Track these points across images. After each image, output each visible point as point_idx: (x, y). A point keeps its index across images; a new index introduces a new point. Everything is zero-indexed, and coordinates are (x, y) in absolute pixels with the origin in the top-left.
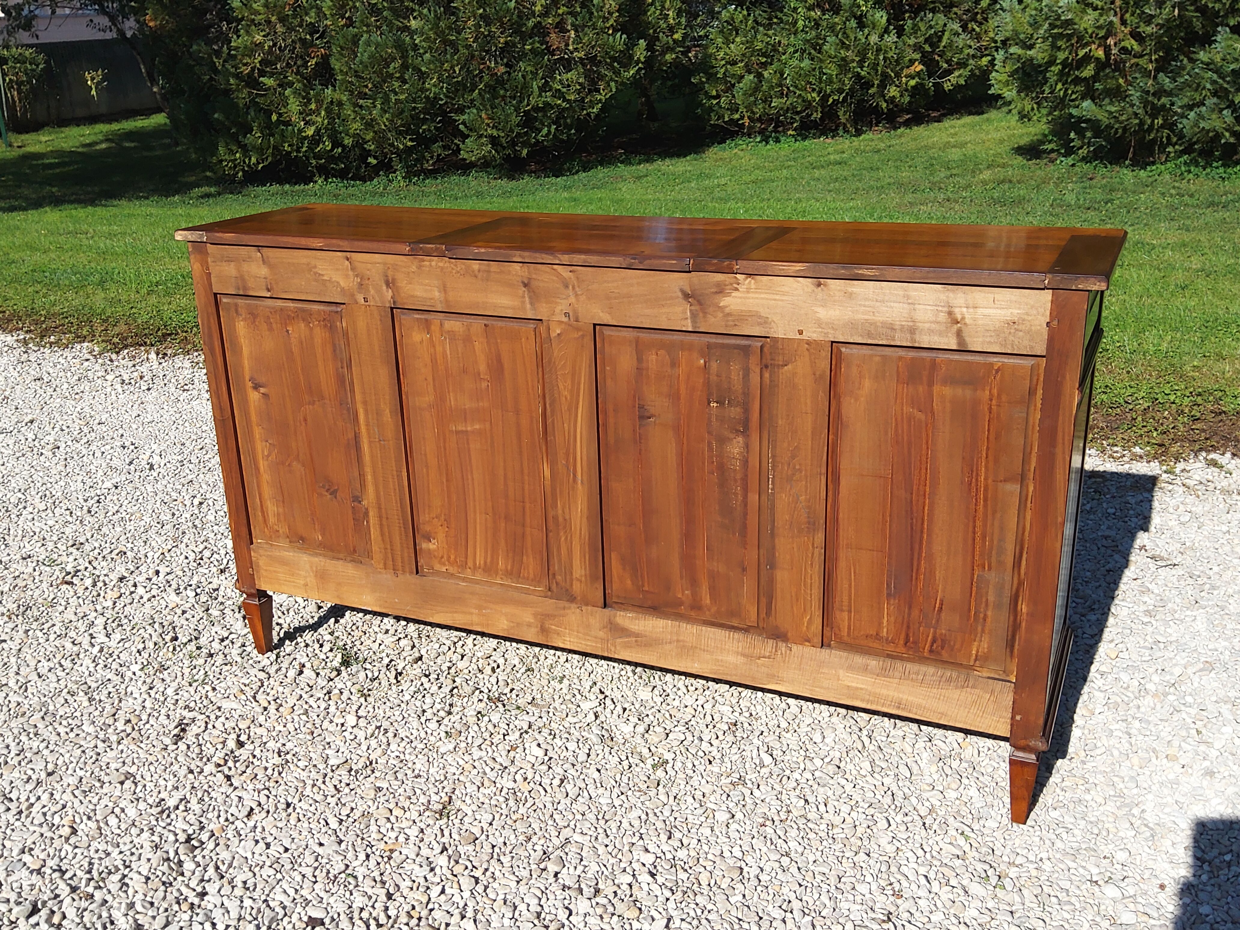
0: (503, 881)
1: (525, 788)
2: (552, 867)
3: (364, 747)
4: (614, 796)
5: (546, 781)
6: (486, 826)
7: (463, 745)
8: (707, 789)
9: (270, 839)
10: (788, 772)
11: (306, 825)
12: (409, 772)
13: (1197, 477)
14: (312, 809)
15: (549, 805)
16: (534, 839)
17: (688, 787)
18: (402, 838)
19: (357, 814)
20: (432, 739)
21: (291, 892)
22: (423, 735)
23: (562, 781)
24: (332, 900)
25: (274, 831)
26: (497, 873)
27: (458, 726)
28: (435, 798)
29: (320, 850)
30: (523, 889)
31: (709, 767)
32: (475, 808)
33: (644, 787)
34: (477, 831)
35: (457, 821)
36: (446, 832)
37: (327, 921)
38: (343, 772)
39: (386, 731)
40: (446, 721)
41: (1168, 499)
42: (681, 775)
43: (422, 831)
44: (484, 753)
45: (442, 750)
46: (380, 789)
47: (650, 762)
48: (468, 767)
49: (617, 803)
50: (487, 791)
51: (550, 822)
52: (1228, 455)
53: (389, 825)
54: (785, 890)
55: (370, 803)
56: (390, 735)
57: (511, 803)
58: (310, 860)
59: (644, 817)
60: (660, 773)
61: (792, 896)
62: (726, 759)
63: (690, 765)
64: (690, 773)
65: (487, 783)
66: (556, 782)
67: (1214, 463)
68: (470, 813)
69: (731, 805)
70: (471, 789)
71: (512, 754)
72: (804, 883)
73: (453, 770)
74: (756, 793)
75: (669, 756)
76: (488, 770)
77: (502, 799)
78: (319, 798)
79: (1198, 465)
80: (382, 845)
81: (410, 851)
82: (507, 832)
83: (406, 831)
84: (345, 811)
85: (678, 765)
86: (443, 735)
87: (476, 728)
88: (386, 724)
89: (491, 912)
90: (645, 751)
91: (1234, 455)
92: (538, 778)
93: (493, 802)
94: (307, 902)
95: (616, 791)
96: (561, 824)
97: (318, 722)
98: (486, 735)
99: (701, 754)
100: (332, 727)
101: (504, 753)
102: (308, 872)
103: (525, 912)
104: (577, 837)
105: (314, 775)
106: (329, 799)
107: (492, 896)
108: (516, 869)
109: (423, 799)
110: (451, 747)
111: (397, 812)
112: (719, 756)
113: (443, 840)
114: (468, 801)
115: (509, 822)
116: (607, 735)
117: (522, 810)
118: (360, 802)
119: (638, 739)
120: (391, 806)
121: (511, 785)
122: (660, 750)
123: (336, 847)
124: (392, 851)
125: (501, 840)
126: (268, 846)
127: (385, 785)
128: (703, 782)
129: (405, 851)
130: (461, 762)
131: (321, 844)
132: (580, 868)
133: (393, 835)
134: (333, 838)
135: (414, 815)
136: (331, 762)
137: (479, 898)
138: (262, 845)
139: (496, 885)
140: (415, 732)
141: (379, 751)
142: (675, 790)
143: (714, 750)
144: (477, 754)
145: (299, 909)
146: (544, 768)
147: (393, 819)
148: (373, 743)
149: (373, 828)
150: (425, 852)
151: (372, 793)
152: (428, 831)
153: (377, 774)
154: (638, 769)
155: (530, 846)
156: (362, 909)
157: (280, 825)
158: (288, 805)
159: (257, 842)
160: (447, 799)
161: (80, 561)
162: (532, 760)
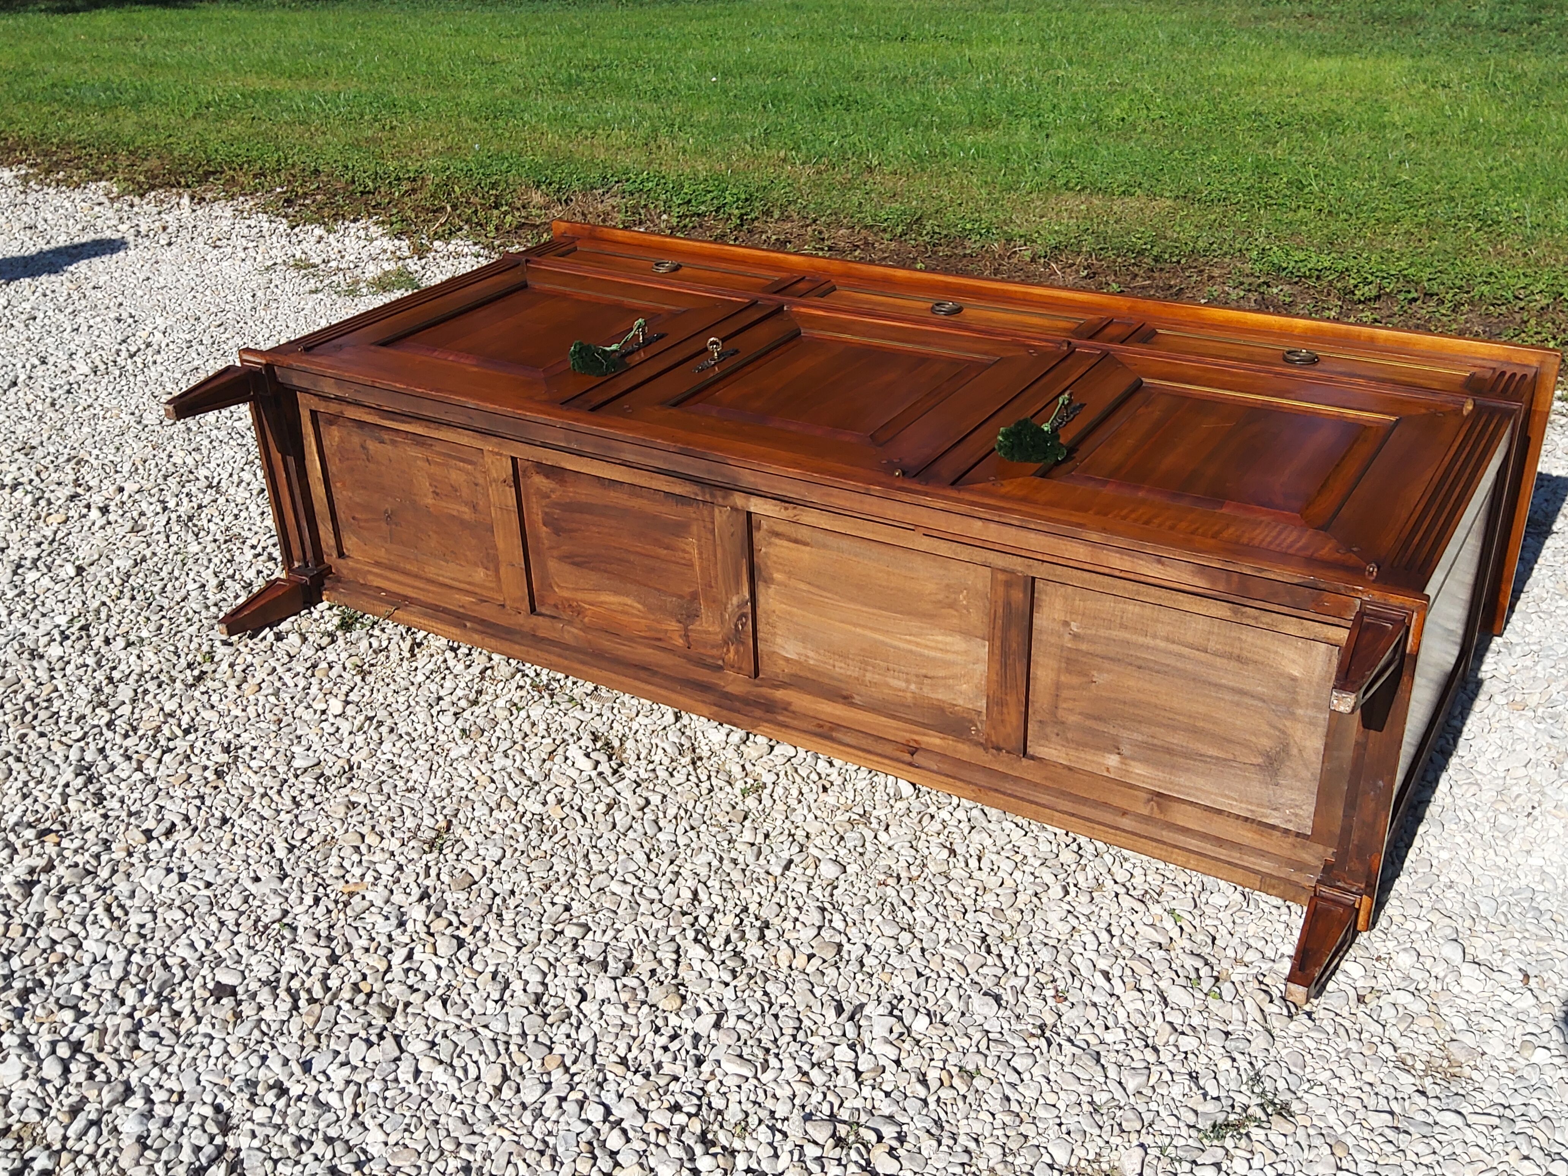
0: (498, 946)
1: (557, 813)
2: (571, 932)
3: (346, 746)
4: (680, 830)
5: (588, 806)
6: (490, 866)
7: (483, 749)
8: (813, 827)
9: (188, 868)
10: (933, 810)
11: (242, 851)
12: (400, 784)
14: (256, 829)
15: (585, 840)
16: (555, 888)
17: (788, 824)
18: (369, 878)
19: (316, 839)
20: (443, 738)
21: (200, 945)
22: (431, 732)
23: (610, 807)
24: (253, 960)
25: (196, 857)
26: (492, 935)
27: (481, 722)
28: (428, 822)
29: (253, 888)
30: (524, 958)
31: (823, 796)
32: (480, 838)
33: (724, 821)
34: (476, 872)
35: (451, 857)
36: (433, 872)
37: (240, 990)
38: (308, 778)
39: (380, 723)
40: (466, 714)
41: (1556, 438)
42: (780, 806)
43: (400, 868)
44: (509, 762)
45: (453, 755)
46: (354, 805)
47: (739, 785)
48: (483, 780)
49: (682, 841)
50: (502, 816)
51: (582, 864)
53: (356, 858)
54: (896, 982)
55: (337, 824)
56: (384, 730)
57: (533, 834)
58: (236, 900)
59: (715, 863)
60: (751, 802)
61: (906, 991)
62: (849, 786)
63: (795, 792)
64: (793, 803)
65: (504, 804)
66: (601, 808)
68: (472, 846)
69: (842, 852)
70: (481, 811)
71: (548, 764)
72: (927, 972)
73: (461, 783)
74: (883, 836)
75: (768, 778)
76: (510, 785)
77: (520, 828)
78: (266, 813)
80: (340, 885)
81: (377, 896)
82: (520, 877)
83: (379, 867)
84: (301, 834)
85: (779, 790)
86: (457, 733)
87: (505, 725)
88: (382, 714)
89: (471, 990)
90: (736, 771)
92: (577, 800)
93: (508, 832)
94: (219, 960)
95: (684, 824)
96: (596, 867)
97: (290, 706)
98: (518, 736)
99: (814, 776)
100: (308, 715)
101: (537, 764)
102: (229, 917)
103: (519, 993)
104: (615, 887)
105: (268, 781)
106: (283, 816)
107: (478, 967)
108: (520, 929)
109: (411, 823)
110: (465, 751)
111: (371, 839)
112: (839, 780)
113: (427, 882)
114: (474, 829)
115: (524, 860)
116: (687, 744)
117: (546, 846)
118: (324, 822)
119: (730, 753)
120: (365, 830)
121: (538, 808)
122: (758, 769)
123: (275, 885)
124: (351, 894)
125: (508, 887)
126: (183, 877)
127: (363, 799)
128: (810, 817)
129: (369, 896)
130: (476, 773)
131: (257, 879)
132: (611, 933)
133: (357, 871)
134: (276, 871)
135: (393, 844)
136: (296, 763)
137: (459, 968)
138: (174, 876)
139: (486, 951)
140: (421, 729)
141: (365, 752)
142: (767, 827)
143: (834, 772)
144: (499, 762)
145: (205, 971)
146: (589, 787)
147: (364, 849)
148: (360, 739)
149: (334, 860)
150: (398, 898)
151: (342, 810)
152: (409, 869)
153: (356, 783)
154: (721, 795)
155: (546, 898)
156: (293, 976)
157: (207, 848)
158: (225, 820)
159: (169, 871)
160: (443, 824)
161: (25, 471)
162: (574, 774)
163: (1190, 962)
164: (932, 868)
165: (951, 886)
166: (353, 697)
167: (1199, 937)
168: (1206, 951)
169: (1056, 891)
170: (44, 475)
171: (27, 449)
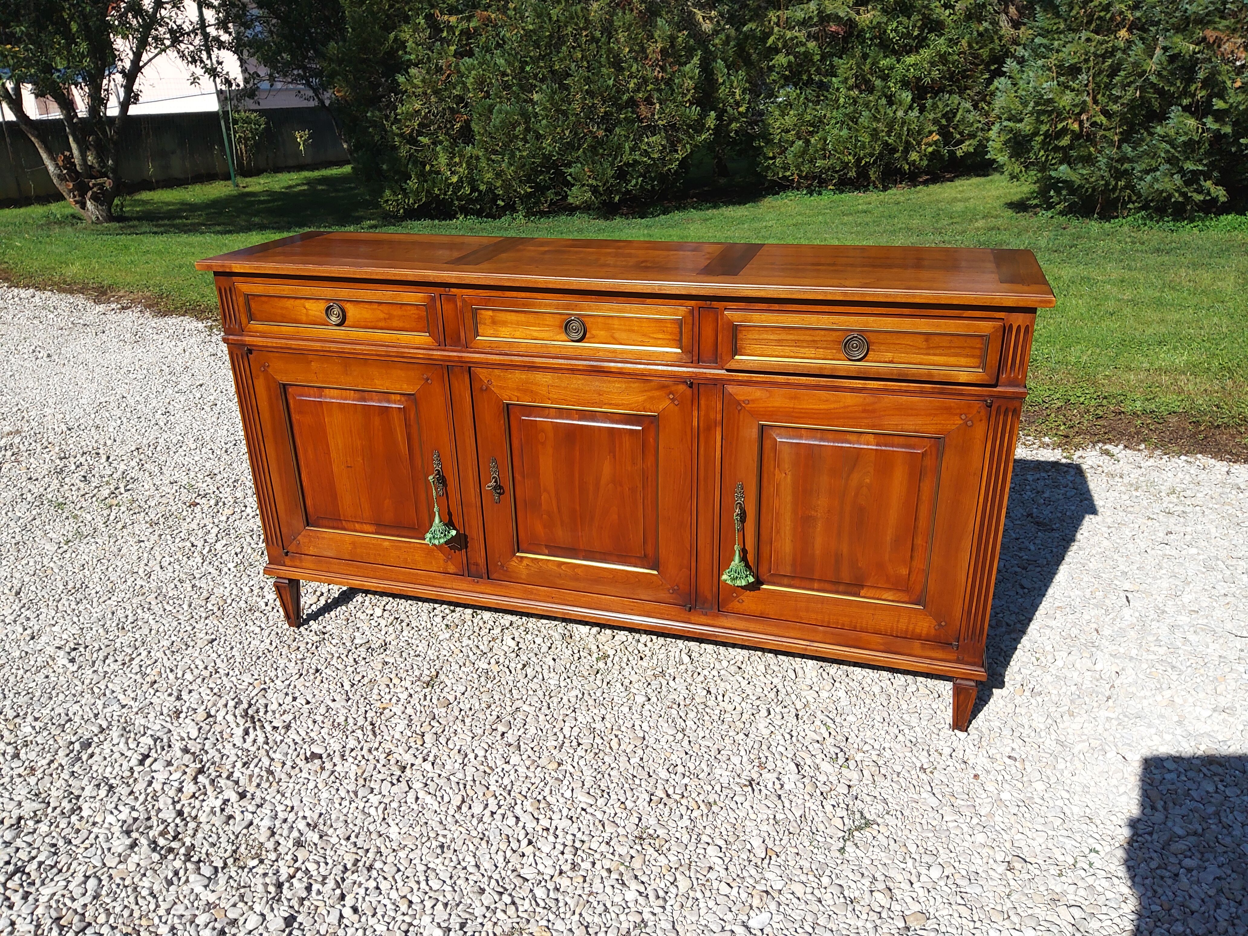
0: (462, 736)
1: (495, 668)
2: (501, 728)
3: (383, 633)
4: (562, 678)
5: (512, 665)
6: (459, 695)
7: (457, 635)
8: (634, 678)
9: (297, 694)
10: (699, 670)
11: (326, 686)
12: (412, 653)
13: (1090, 463)
14: (334, 675)
15: (510, 683)
16: (493, 707)
17: (620, 676)
18: (394, 700)
19: (366, 680)
20: (436, 629)
22: (429, 626)
23: (524, 666)
24: (332, 741)
25: (302, 689)
26: (459, 730)
27: (456, 621)
28: (426, 672)
29: (332, 705)
30: (475, 743)
31: (640, 662)
32: (454, 681)
33: (586, 674)
34: (451, 698)
35: (438, 690)
36: (428, 698)
37: (324, 756)
38: (363, 649)
39: (402, 621)
40: (449, 617)
42: (617, 667)
43: (411, 696)
44: (471, 642)
45: (441, 638)
46: (387, 663)
47: (595, 656)
48: (457, 651)
49: (563, 684)
50: (466, 670)
51: (508, 695)
52: (1121, 447)
53: (387, 690)
54: (674, 757)
55: (378, 673)
56: (404, 624)
57: (482, 679)
58: (322, 711)
59: (580, 696)
60: (601, 664)
61: (679, 762)
62: (655, 657)
63: (625, 660)
64: (624, 665)
65: (467, 664)
66: (520, 666)
67: (1107, 453)
68: (449, 685)
69: (650, 691)
70: (455, 667)
71: (492, 643)
72: (691, 752)
73: (445, 652)
74: (671, 683)
75: (611, 652)
76: (471, 654)
77: (476, 676)
78: (340, 667)
79: (1094, 453)
80: (378, 704)
81: (398, 709)
82: (475, 701)
83: (399, 695)
84: (358, 677)
85: (617, 659)
86: (444, 626)
87: (470, 623)
88: (403, 616)
89: (447, 758)
90: (594, 648)
91: (1126, 447)
92: (507, 662)
93: (469, 678)
94: (313, 741)
95: (565, 675)
96: (516, 697)
98: (476, 629)
99: (636, 652)
101: (486, 643)
102: (319, 719)
104: (526, 707)
105: (341, 650)
106: (348, 668)
107: (451, 746)
108: (474, 728)
109: (417, 673)
110: (447, 636)
111: (396, 681)
112: (650, 654)
113: (425, 703)
114: (451, 676)
115: (477, 693)
116: (566, 634)
117: (489, 685)
118: (371, 672)
119: (591, 639)
120: (393, 676)
121: (486, 666)
122: (606, 648)
123: (344, 703)
124: (385, 709)
125: (468, 706)
126: (295, 699)
127: (391, 660)
128: (633, 673)
129: (394, 710)
130: (453, 648)
131: (334, 700)
132: (522, 730)
133: (388, 697)
134: (344, 696)
135: (408, 684)
136: (356, 641)
137: (440, 747)
138: (290, 698)
139: (455, 738)
140: (423, 624)
141: (394, 635)
142: (609, 678)
143: (647, 650)
144: (465, 642)
145: (306, 746)
146: (514, 655)
147: (391, 685)
148: (391, 629)
149: (375, 691)
150: (409, 711)
151: (380, 665)
152: (415, 696)
153: (388, 652)
154: (585, 661)
155: (488, 711)
156: (353, 751)
157: (307, 684)
158: (317, 671)
159: (286, 696)
160: (434, 673)
161: (211, 487)
162: (506, 648)
163: (834, 750)
164: (698, 700)
165: (707, 710)
166: (387, 607)
167: (839, 738)
168: (842, 745)
169: (764, 713)
170: (221, 489)
171: (211, 475)
